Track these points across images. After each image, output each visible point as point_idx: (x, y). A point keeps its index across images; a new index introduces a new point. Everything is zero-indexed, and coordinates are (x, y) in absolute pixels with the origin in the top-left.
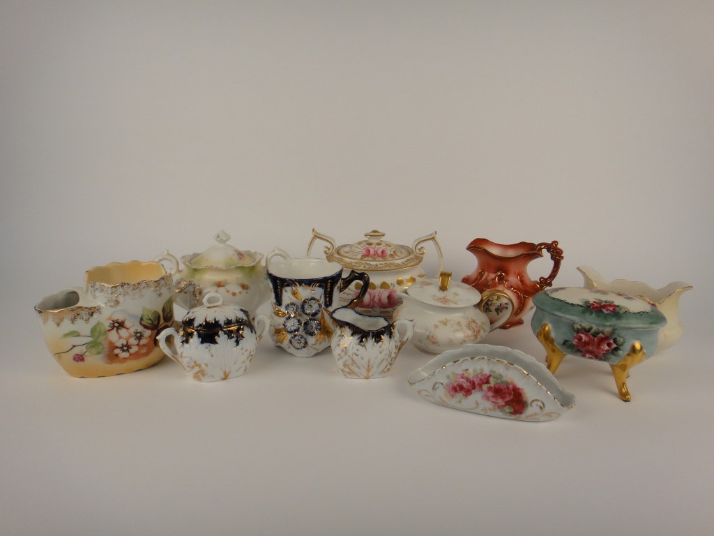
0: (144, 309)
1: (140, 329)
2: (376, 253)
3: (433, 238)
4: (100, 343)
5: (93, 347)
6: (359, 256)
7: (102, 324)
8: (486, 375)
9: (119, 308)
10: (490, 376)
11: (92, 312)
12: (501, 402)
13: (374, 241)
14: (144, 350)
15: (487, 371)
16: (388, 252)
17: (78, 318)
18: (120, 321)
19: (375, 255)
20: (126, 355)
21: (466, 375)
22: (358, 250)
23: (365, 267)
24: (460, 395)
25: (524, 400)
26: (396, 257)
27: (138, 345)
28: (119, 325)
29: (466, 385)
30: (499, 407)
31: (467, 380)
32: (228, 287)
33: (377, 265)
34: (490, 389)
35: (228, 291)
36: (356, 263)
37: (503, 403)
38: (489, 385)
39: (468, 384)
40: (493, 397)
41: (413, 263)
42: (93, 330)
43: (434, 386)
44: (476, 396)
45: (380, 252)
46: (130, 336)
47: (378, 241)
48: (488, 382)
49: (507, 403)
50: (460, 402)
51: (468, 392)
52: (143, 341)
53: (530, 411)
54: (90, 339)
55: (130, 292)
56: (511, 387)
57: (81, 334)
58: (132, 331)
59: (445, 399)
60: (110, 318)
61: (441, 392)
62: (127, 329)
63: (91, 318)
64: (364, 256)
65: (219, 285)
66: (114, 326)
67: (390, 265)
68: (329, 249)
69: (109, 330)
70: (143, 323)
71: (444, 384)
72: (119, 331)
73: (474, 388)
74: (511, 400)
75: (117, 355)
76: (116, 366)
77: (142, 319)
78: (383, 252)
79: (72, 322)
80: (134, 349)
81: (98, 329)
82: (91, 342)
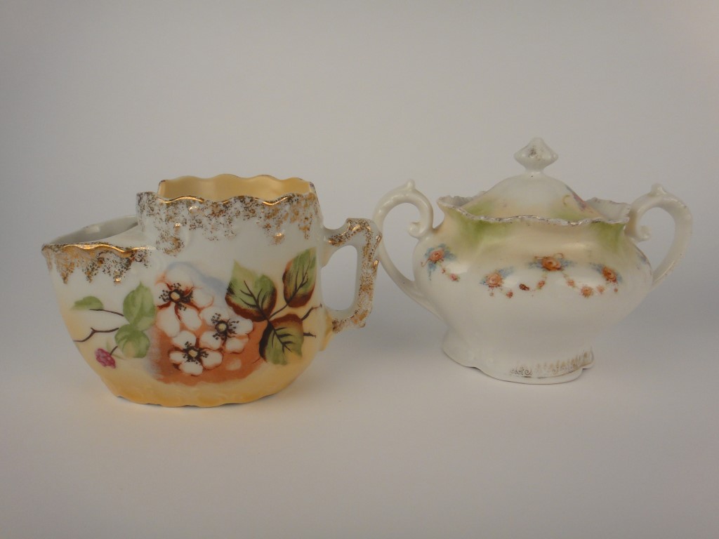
0: (237, 267)
1: (227, 314)
4: (143, 334)
5: (129, 338)
7: (147, 289)
9: (183, 256)
11: (131, 257)
14: (235, 365)
17: (100, 270)
18: (183, 288)
20: (192, 368)
27: (220, 350)
28: (180, 298)
42: (129, 301)
46: (204, 328)
52: (234, 344)
54: (121, 322)
55: (205, 221)
57: (106, 307)
58: (208, 315)
60: (163, 279)
62: (199, 310)
63: (126, 274)
66: (171, 300)
69: (161, 307)
70: (235, 300)
72: (182, 312)
75: (177, 366)
76: (176, 389)
77: (230, 291)
79: (89, 278)
80: (213, 359)
81: (138, 300)
82: (125, 328)
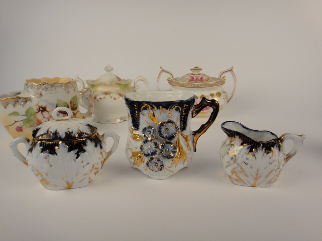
0: (58, 100)
2: (197, 79)
3: (231, 70)
4: (32, 120)
5: (27, 122)
6: (188, 81)
7: (32, 108)
9: (43, 98)
11: (26, 100)
13: (196, 73)
16: (204, 78)
17: (17, 104)
18: (43, 107)
19: (196, 80)
22: (187, 78)
23: (191, 86)
26: (209, 81)
28: (43, 109)
32: (111, 95)
33: (198, 85)
35: (111, 97)
36: (186, 84)
41: (220, 84)
42: (27, 112)
45: (199, 78)
47: (198, 73)
54: (25, 118)
55: (49, 89)
57: (20, 114)
60: (37, 105)
62: (48, 112)
63: (26, 104)
64: (190, 81)
65: (106, 93)
66: (40, 110)
67: (206, 85)
68: (170, 78)
69: (37, 112)
72: (43, 113)
77: (57, 106)
78: (201, 78)
79: (14, 106)
81: (30, 111)
82: (26, 119)
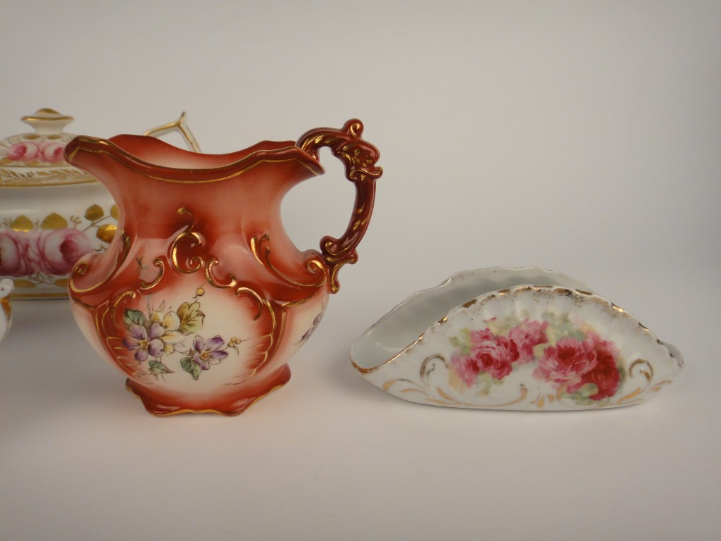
8: (535, 323)
10: (545, 325)
12: (573, 377)
15: (538, 318)
21: (494, 330)
24: (485, 378)
25: (618, 365)
29: (497, 353)
30: (569, 390)
31: (499, 341)
34: (549, 352)
37: (578, 380)
38: (546, 346)
39: (502, 349)
40: (558, 369)
43: (423, 368)
44: (523, 373)
48: (543, 340)
49: (586, 378)
50: (486, 392)
51: (503, 368)
53: (628, 385)
56: (590, 342)
59: (453, 392)
61: (441, 377)
71: (447, 357)
73: (516, 356)
74: (594, 371)
